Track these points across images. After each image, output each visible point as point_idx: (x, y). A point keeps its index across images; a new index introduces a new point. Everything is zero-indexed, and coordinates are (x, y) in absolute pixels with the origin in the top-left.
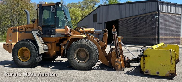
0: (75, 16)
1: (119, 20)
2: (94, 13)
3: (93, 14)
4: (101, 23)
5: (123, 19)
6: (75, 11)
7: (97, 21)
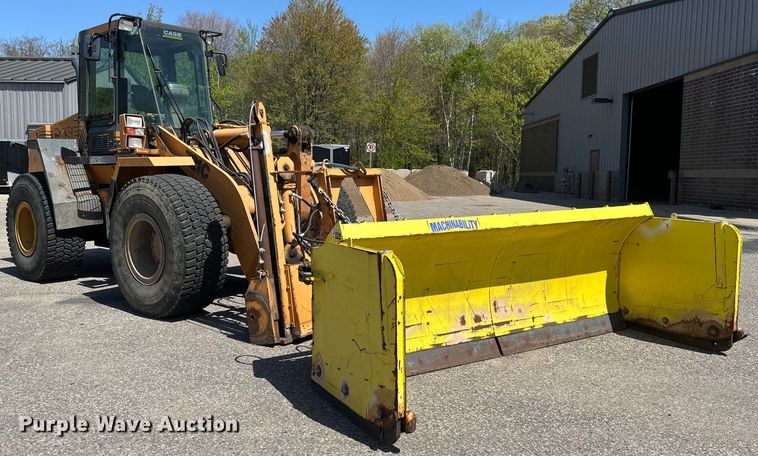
0: (522, 72)
1: (685, 81)
2: (586, 54)
3: (585, 58)
4: (611, 101)
5: (706, 73)
6: (527, 53)
7: (594, 91)
